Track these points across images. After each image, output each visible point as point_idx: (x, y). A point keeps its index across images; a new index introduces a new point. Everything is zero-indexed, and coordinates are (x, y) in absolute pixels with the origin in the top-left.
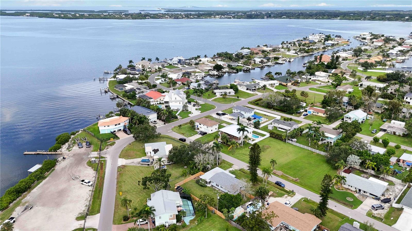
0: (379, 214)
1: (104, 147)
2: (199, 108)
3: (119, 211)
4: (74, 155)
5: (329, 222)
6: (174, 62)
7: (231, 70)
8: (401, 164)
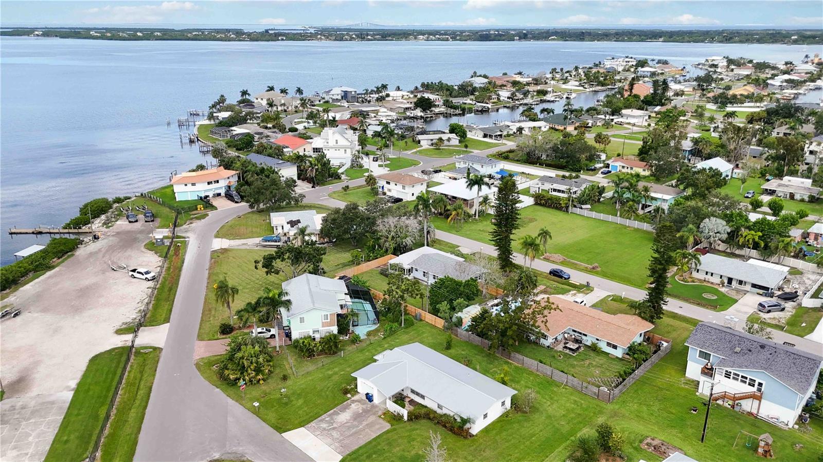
0: (774, 318)
1: (183, 222)
2: (385, 163)
3: (211, 319)
4: (118, 233)
5: (669, 332)
6: (335, 97)
7: (452, 111)
8: (811, 241)
